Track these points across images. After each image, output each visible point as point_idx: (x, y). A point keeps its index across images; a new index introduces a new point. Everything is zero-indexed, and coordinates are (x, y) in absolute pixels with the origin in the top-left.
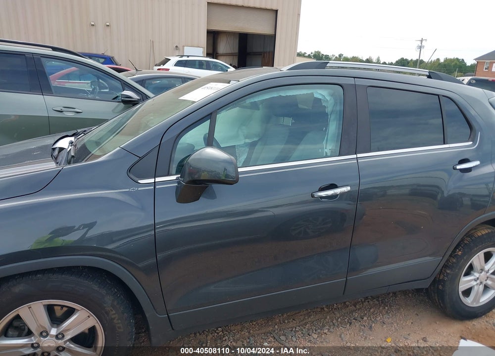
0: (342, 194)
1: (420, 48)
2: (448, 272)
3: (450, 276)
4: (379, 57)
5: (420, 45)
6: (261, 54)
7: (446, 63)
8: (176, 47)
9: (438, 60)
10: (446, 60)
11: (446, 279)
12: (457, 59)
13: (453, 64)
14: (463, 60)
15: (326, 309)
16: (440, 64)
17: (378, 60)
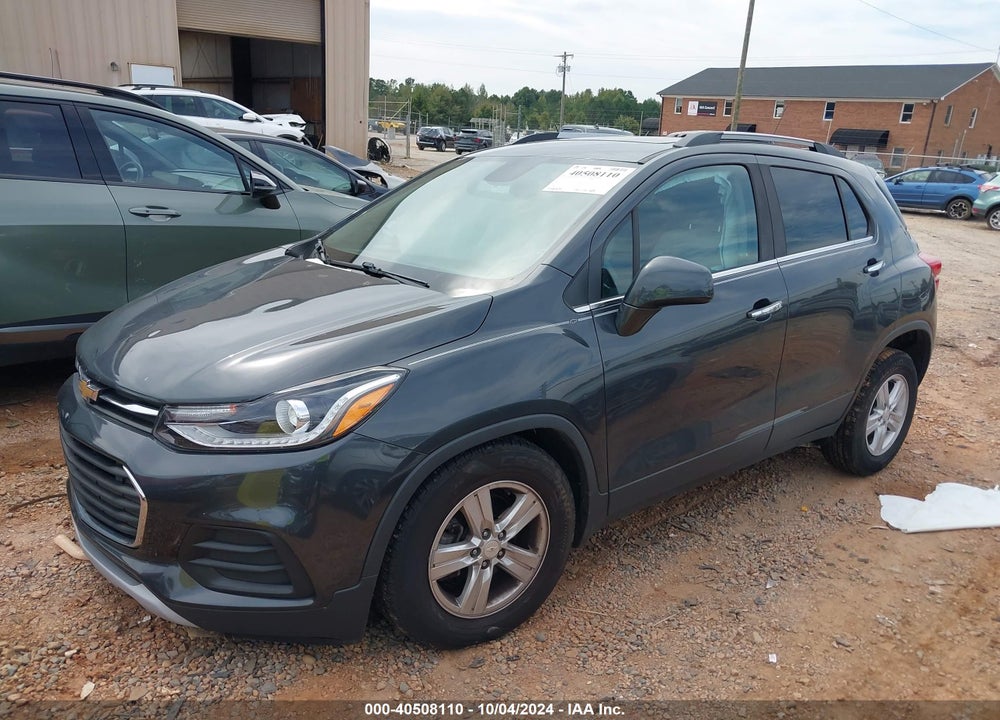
0: (775, 313)
1: (564, 69)
2: (857, 410)
3: (859, 416)
4: (483, 86)
5: (562, 64)
6: (288, 83)
7: (603, 98)
8: (113, 64)
9: (589, 91)
10: (602, 92)
11: (854, 420)
12: (621, 90)
13: (614, 100)
14: (630, 92)
15: (704, 488)
16: (593, 100)
17: (483, 89)
